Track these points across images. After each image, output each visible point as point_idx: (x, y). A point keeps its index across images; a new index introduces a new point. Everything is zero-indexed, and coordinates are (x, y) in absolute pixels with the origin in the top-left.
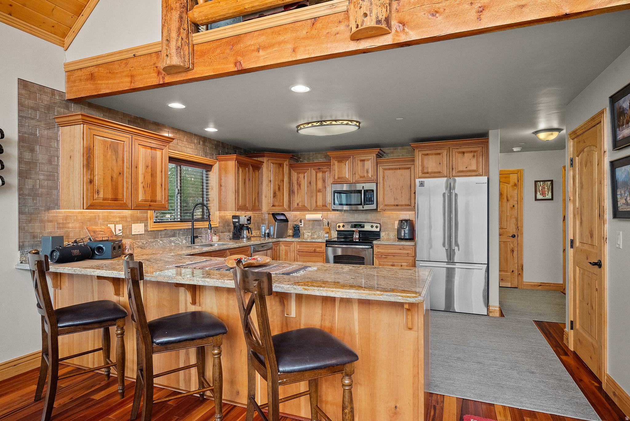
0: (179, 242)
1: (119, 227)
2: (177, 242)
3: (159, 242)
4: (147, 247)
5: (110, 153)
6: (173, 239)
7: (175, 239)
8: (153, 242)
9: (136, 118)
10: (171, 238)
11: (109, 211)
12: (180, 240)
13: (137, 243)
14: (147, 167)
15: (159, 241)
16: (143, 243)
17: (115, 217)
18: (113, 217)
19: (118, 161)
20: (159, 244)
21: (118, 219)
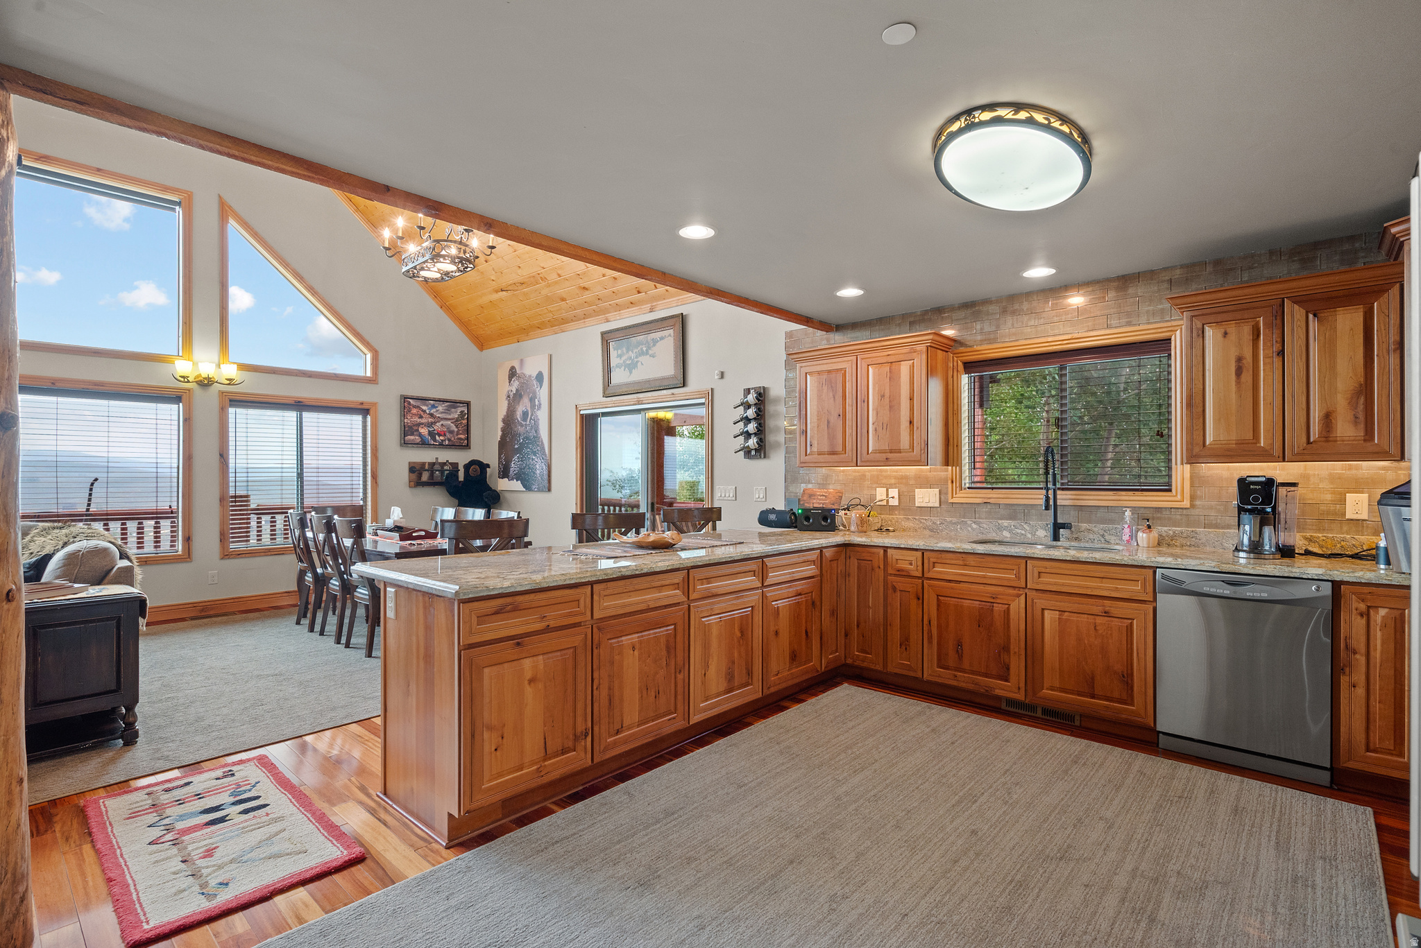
0: (1023, 532)
1: (894, 492)
2: (1019, 531)
3: (970, 526)
4: (942, 531)
5: (825, 391)
6: (1006, 524)
7: (1013, 524)
8: (955, 523)
9: (926, 312)
10: (1000, 522)
11: (880, 469)
12: (1028, 528)
13: (922, 521)
14: (883, 396)
15: (969, 522)
16: (934, 523)
17: (889, 477)
18: (886, 477)
19: (836, 398)
20: (970, 529)
21: (893, 481)
